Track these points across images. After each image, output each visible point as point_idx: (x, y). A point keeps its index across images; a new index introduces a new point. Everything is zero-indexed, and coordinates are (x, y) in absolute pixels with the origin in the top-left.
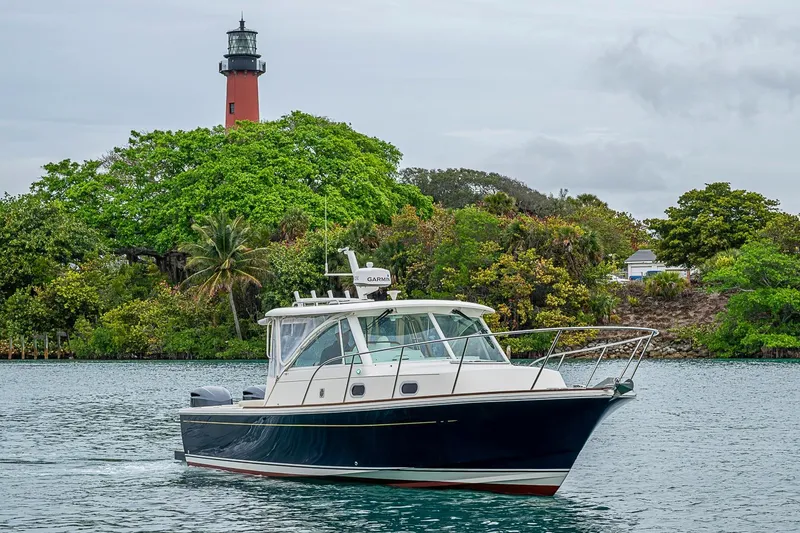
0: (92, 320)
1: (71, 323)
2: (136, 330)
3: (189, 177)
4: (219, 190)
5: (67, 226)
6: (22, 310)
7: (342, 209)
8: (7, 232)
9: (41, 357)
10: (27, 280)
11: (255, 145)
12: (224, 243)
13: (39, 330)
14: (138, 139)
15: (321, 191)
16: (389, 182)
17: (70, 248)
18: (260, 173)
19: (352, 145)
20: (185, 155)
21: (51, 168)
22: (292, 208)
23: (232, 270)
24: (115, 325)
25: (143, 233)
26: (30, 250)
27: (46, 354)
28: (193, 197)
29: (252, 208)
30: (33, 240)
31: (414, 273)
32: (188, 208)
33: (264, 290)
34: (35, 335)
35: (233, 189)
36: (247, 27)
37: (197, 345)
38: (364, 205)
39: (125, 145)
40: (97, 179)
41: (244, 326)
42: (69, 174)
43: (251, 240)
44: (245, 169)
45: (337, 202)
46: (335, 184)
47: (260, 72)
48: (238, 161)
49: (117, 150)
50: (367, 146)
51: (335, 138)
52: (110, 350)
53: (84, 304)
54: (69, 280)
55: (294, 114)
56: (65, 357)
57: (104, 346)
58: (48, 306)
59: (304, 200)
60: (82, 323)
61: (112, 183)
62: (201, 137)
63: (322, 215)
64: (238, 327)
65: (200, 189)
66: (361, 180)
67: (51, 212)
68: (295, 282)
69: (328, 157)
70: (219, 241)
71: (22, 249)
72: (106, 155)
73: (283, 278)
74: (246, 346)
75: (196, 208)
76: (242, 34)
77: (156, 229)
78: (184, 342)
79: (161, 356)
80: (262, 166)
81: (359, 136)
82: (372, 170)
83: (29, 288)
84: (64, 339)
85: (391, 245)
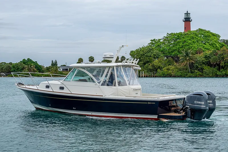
0: (161, 70)
1: (157, 70)
2: (170, 71)
3: (179, 42)
4: (185, 44)
5: (155, 51)
6: (147, 68)
7: (209, 47)
8: (144, 53)
9: (151, 77)
10: (148, 62)
11: (191, 35)
12: (187, 55)
13: (151, 71)
14: (168, 35)
15: (205, 44)
16: (218, 42)
17: (156, 56)
18: (193, 41)
19: (211, 35)
20: (178, 37)
21: (151, 40)
22: (200, 47)
23: (189, 60)
24: (166, 70)
25: (170, 53)
26: (148, 56)
27: (152, 76)
28: (180, 45)
29: (191, 47)
30: (149, 54)
31: (225, 60)
32: (178, 48)
33: (195, 64)
34: (150, 72)
35: (187, 44)
36: (188, 12)
37: (182, 74)
38: (214, 47)
39: (166, 36)
40: (161, 42)
41: (191, 71)
42: (155, 41)
43: (192, 54)
44: (190, 40)
45: (208, 46)
46: (208, 43)
47: (191, 21)
48: (189, 38)
49: (164, 37)
50: (214, 35)
51: (207, 33)
52: (164, 75)
53: (159, 66)
54: (156, 62)
55: (199, 29)
56: (156, 77)
57: (163, 75)
58: (152, 67)
59: (202, 46)
60: (159, 70)
61: (164, 43)
62: (181, 34)
63: (205, 49)
64: (190, 71)
65: (181, 44)
66: (213, 42)
67: (152, 49)
68: (201, 62)
69: (206, 37)
70: (186, 54)
71: (147, 56)
72: (162, 38)
73: (199, 61)
74: (191, 74)
75: (180, 48)
76: (187, 14)
77: (172, 52)
78: (179, 74)
79: (175, 77)
80: (193, 39)
81: (212, 33)
82: (215, 39)
83: (148, 64)
84: (155, 73)
85: (221, 54)
